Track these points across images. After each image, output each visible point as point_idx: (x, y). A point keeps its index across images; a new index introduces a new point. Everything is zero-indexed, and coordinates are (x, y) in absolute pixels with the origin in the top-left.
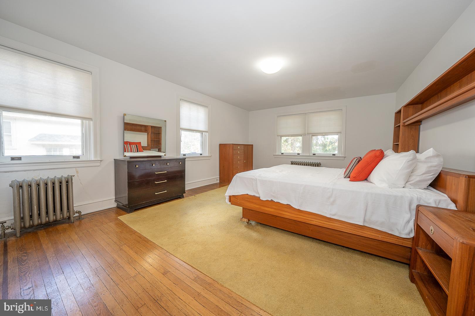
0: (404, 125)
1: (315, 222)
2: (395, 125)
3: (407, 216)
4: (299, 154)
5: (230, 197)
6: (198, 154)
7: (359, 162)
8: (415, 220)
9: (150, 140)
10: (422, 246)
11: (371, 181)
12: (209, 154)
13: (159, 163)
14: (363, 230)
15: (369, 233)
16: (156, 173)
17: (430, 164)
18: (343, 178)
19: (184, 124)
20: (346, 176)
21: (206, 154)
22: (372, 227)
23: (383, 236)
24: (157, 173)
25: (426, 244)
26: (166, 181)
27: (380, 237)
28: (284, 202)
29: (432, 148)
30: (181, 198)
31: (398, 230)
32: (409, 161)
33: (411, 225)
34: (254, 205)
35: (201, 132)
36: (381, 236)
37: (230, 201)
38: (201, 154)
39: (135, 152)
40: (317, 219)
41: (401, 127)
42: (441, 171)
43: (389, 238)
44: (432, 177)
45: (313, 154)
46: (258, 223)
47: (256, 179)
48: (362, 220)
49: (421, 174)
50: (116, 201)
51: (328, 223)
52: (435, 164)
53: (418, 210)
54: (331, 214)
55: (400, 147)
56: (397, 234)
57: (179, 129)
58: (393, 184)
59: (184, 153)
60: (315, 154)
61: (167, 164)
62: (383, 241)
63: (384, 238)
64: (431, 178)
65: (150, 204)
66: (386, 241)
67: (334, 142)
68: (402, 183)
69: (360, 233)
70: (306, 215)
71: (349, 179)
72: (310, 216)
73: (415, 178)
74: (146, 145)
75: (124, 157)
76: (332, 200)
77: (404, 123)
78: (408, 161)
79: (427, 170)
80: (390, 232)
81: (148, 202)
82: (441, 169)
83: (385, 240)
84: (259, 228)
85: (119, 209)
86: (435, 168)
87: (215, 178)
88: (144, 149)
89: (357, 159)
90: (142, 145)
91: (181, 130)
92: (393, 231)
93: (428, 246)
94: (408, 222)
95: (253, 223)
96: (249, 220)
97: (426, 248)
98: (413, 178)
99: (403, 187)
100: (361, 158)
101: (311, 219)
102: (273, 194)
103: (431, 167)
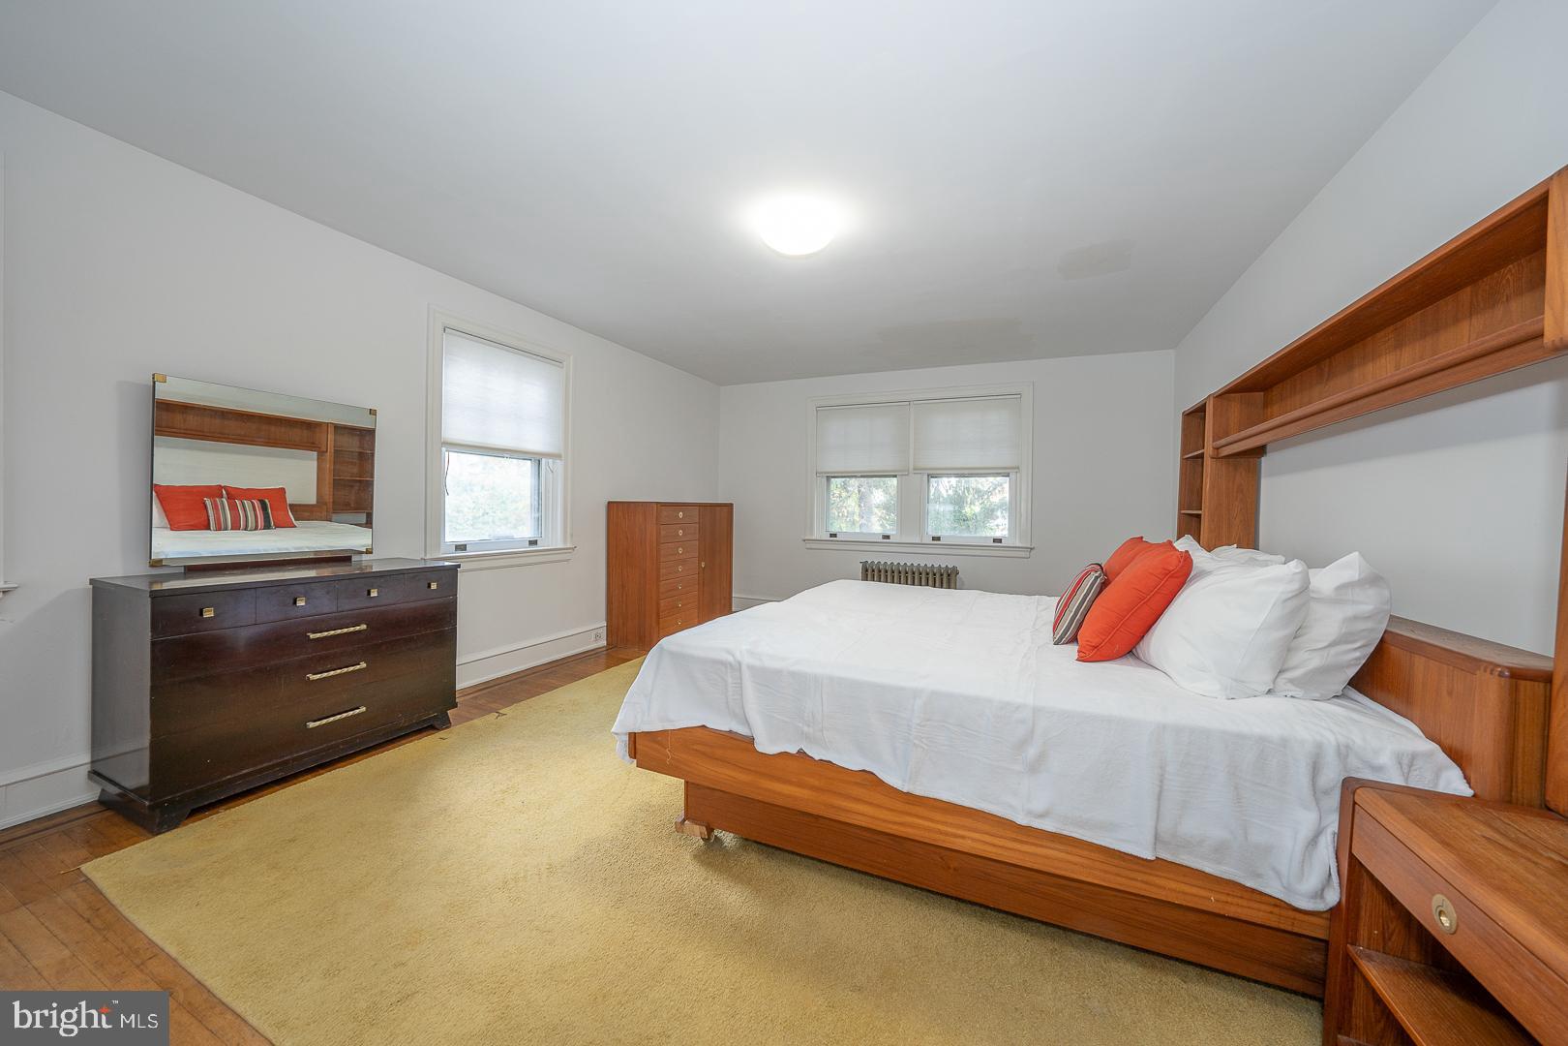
0: (1218, 453)
1: (970, 841)
2: (1184, 451)
3: (1305, 820)
4: (888, 537)
5: (634, 737)
6: (522, 540)
7: (1105, 585)
8: (1340, 835)
9: (328, 478)
10: (1369, 939)
11: (1154, 661)
12: (565, 540)
13: (328, 593)
14: (1149, 871)
15: (1173, 885)
16: (312, 636)
17: (1350, 611)
18: (1051, 645)
19: (455, 426)
20: (1061, 638)
21: (554, 539)
22: (1185, 863)
23: (1224, 898)
24: (318, 635)
25: (1383, 934)
26: (363, 665)
27: (1212, 901)
28: (851, 760)
29: (1357, 553)
30: (438, 730)
31: (1278, 873)
32: (1289, 599)
33: (1325, 854)
34: (733, 774)
35: (537, 459)
36: (1218, 896)
37: (634, 752)
38: (533, 543)
39: (256, 529)
40: (975, 830)
41: (1208, 461)
42: (1386, 635)
43: (1245, 903)
44: (1357, 654)
45: (934, 539)
46: (747, 840)
47: (740, 664)
48: (1149, 837)
49: (1325, 644)
50: (95, 774)
51: (1018, 846)
52: (1367, 608)
53: (1355, 803)
54: (1030, 813)
55: (1206, 524)
56: (1274, 889)
57: (434, 445)
58: (1236, 680)
59: (461, 539)
60: (938, 539)
61: (369, 593)
62: (1223, 916)
63: (1227, 902)
64: (1355, 656)
65: (281, 775)
66: (1236, 916)
67: (987, 492)
68: (1263, 678)
69: (1139, 885)
70: (938, 817)
71: (1073, 649)
72: (950, 819)
73: (1307, 660)
74: (312, 500)
75: (152, 566)
76: (1032, 752)
77: (1218, 449)
78: (1284, 597)
79: (1344, 630)
80: (1249, 884)
81: (268, 768)
82: (1383, 627)
83: (1231, 911)
84: (752, 859)
85: (108, 813)
86: (1369, 625)
87: (589, 630)
88: (303, 512)
89: (1097, 578)
90: (290, 499)
91: (444, 449)
92: (1259, 876)
93: (1390, 939)
94: (1314, 841)
95: (728, 838)
96: (710, 830)
97: (1384, 948)
98: (1296, 658)
99: (1269, 691)
100: (1100, 565)
101: (954, 831)
102: (806, 729)
103: (1356, 618)
